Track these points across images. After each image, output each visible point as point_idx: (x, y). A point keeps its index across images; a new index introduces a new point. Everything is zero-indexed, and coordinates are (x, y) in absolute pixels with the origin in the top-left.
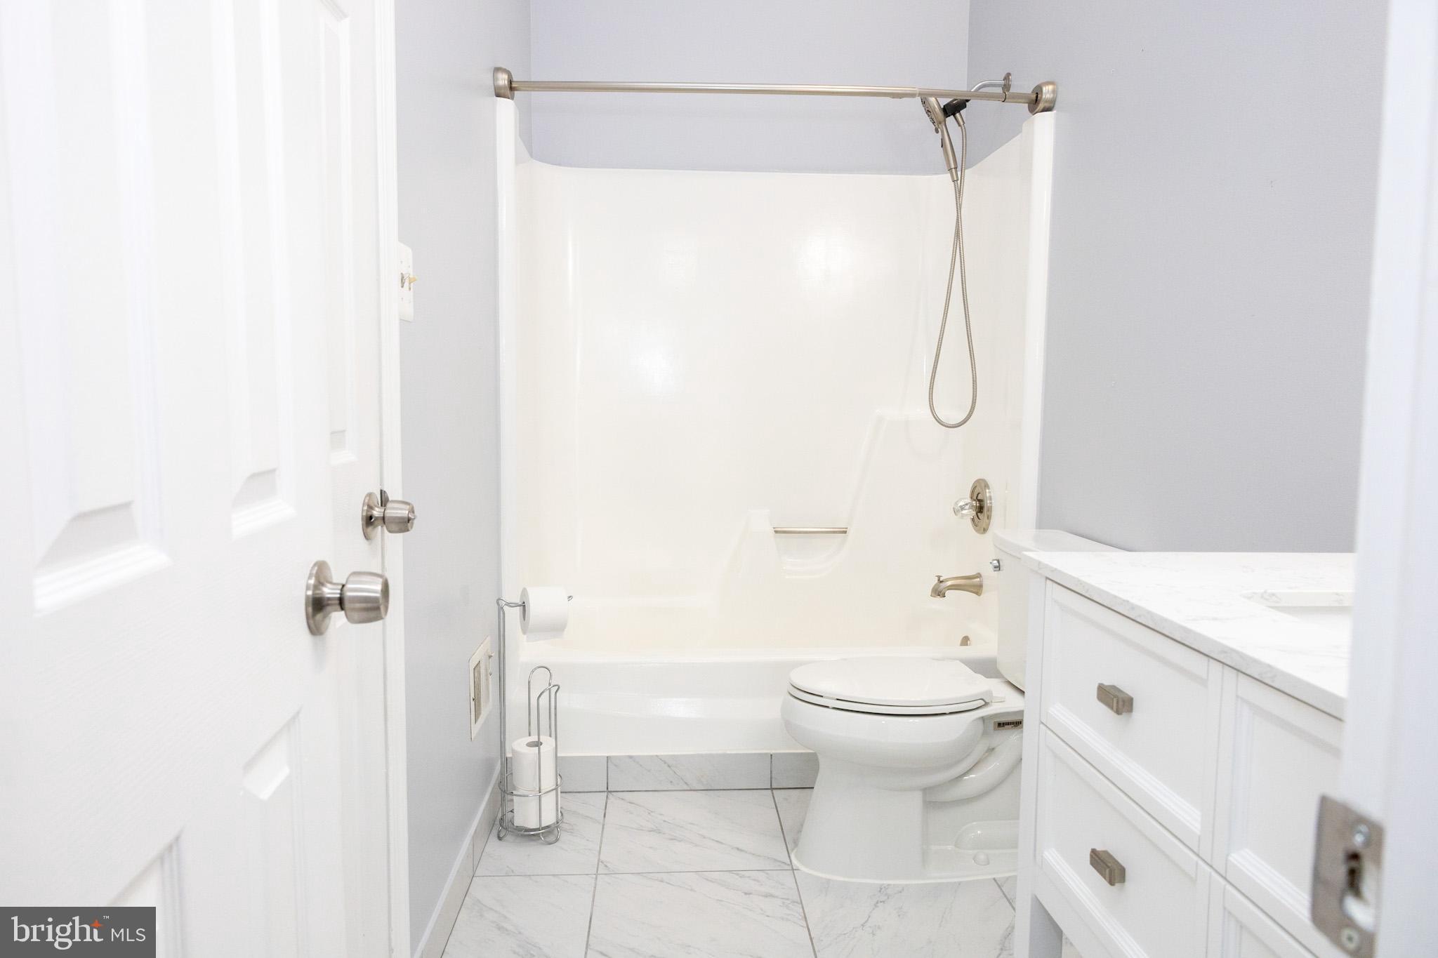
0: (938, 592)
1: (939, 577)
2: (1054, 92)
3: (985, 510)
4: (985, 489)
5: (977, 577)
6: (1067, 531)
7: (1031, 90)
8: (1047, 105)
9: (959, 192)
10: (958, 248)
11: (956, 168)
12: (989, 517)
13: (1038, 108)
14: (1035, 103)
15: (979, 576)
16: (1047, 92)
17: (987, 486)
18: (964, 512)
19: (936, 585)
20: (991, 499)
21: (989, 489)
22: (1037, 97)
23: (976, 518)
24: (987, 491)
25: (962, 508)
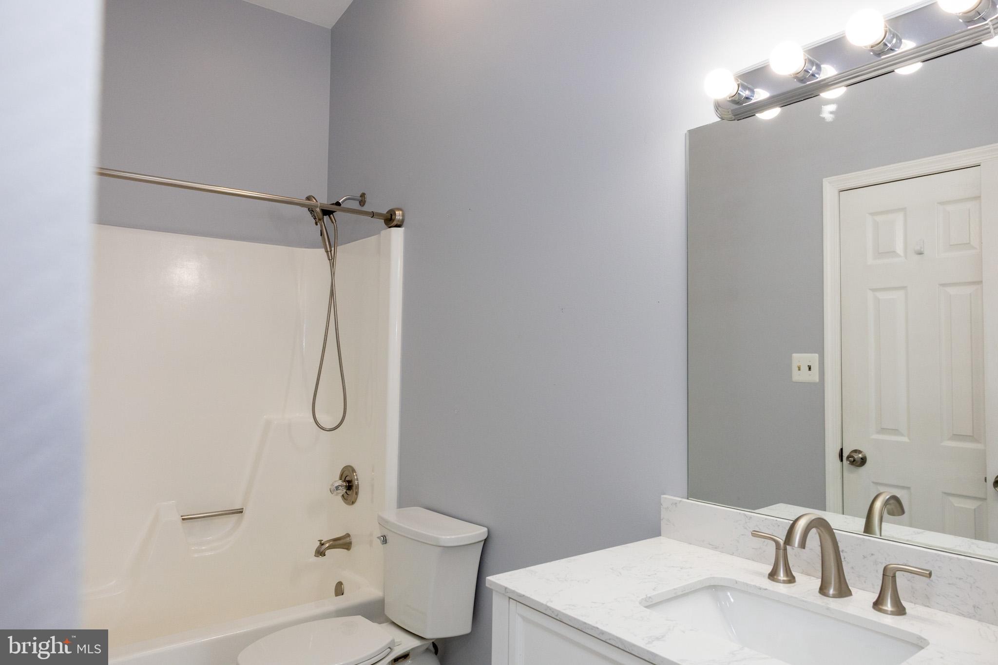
0: (320, 553)
1: (320, 541)
2: (403, 215)
3: (354, 488)
4: (353, 473)
5: (347, 537)
6: (425, 508)
7: (386, 212)
8: (399, 223)
9: (332, 265)
10: (332, 302)
11: (331, 251)
12: (357, 494)
13: (393, 224)
14: (390, 220)
15: (348, 535)
16: (398, 215)
17: (354, 471)
18: (338, 491)
19: (318, 547)
20: (357, 479)
21: (356, 473)
22: (391, 217)
23: (346, 496)
24: (355, 474)
25: (337, 488)
